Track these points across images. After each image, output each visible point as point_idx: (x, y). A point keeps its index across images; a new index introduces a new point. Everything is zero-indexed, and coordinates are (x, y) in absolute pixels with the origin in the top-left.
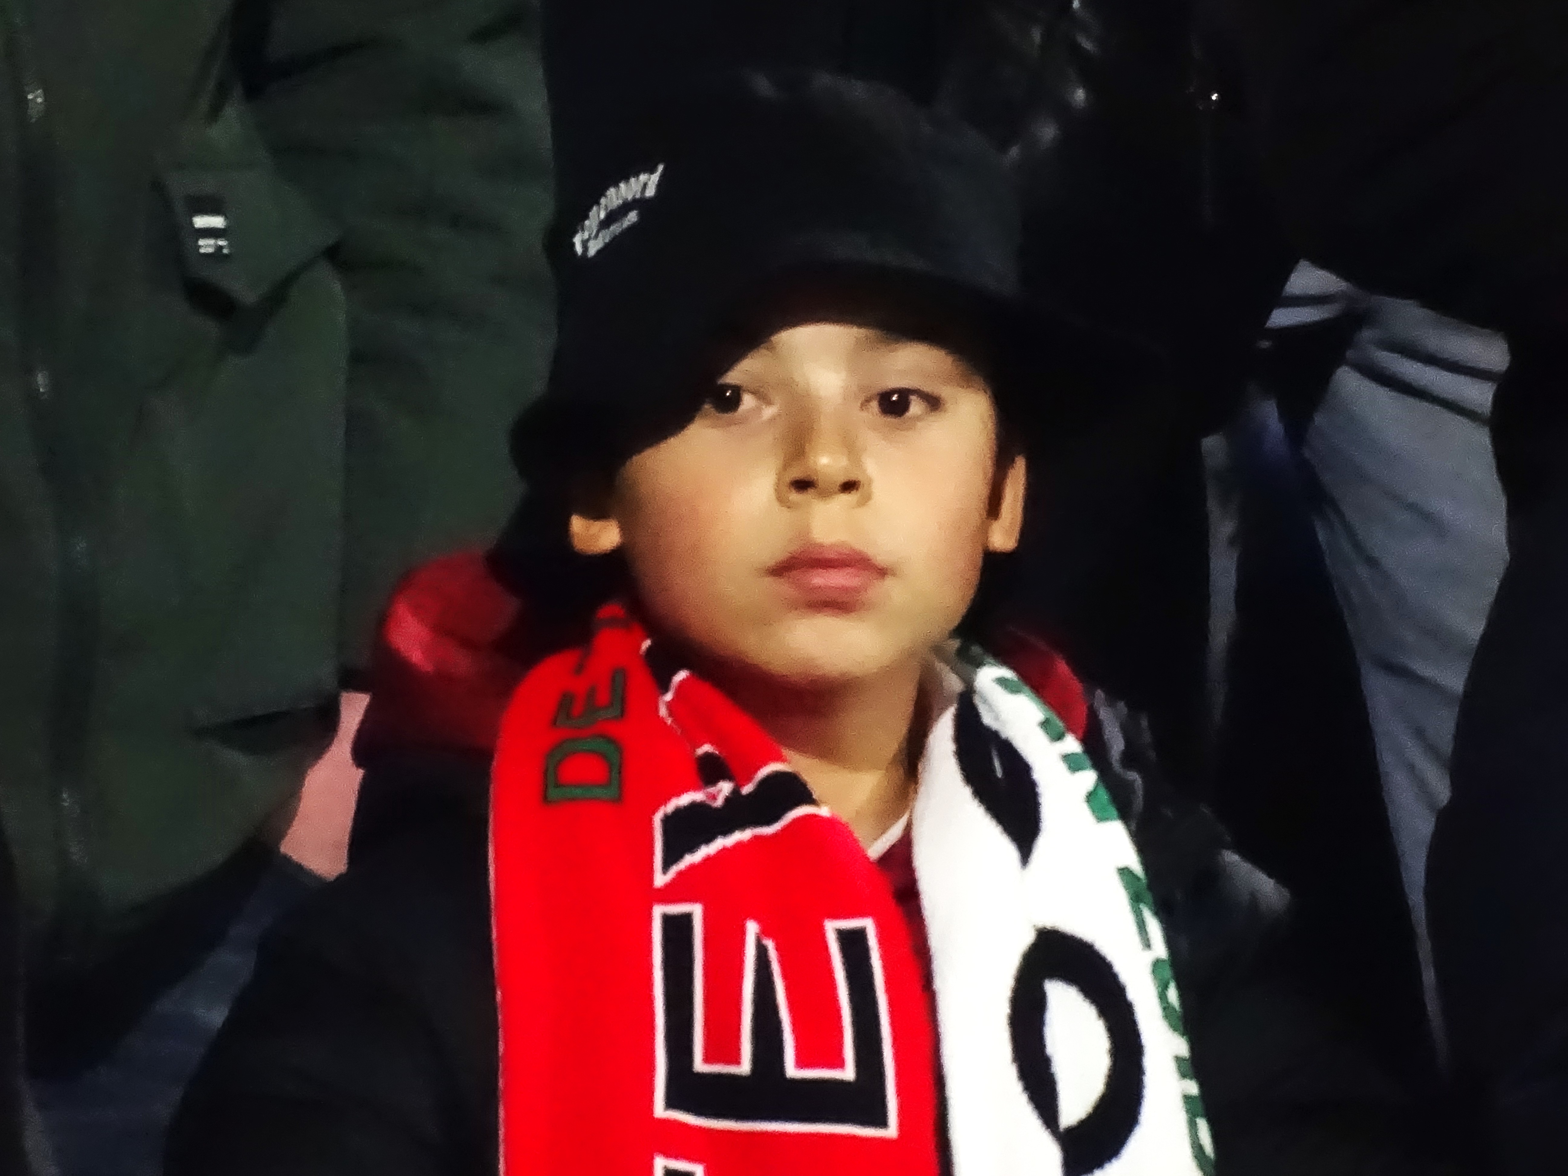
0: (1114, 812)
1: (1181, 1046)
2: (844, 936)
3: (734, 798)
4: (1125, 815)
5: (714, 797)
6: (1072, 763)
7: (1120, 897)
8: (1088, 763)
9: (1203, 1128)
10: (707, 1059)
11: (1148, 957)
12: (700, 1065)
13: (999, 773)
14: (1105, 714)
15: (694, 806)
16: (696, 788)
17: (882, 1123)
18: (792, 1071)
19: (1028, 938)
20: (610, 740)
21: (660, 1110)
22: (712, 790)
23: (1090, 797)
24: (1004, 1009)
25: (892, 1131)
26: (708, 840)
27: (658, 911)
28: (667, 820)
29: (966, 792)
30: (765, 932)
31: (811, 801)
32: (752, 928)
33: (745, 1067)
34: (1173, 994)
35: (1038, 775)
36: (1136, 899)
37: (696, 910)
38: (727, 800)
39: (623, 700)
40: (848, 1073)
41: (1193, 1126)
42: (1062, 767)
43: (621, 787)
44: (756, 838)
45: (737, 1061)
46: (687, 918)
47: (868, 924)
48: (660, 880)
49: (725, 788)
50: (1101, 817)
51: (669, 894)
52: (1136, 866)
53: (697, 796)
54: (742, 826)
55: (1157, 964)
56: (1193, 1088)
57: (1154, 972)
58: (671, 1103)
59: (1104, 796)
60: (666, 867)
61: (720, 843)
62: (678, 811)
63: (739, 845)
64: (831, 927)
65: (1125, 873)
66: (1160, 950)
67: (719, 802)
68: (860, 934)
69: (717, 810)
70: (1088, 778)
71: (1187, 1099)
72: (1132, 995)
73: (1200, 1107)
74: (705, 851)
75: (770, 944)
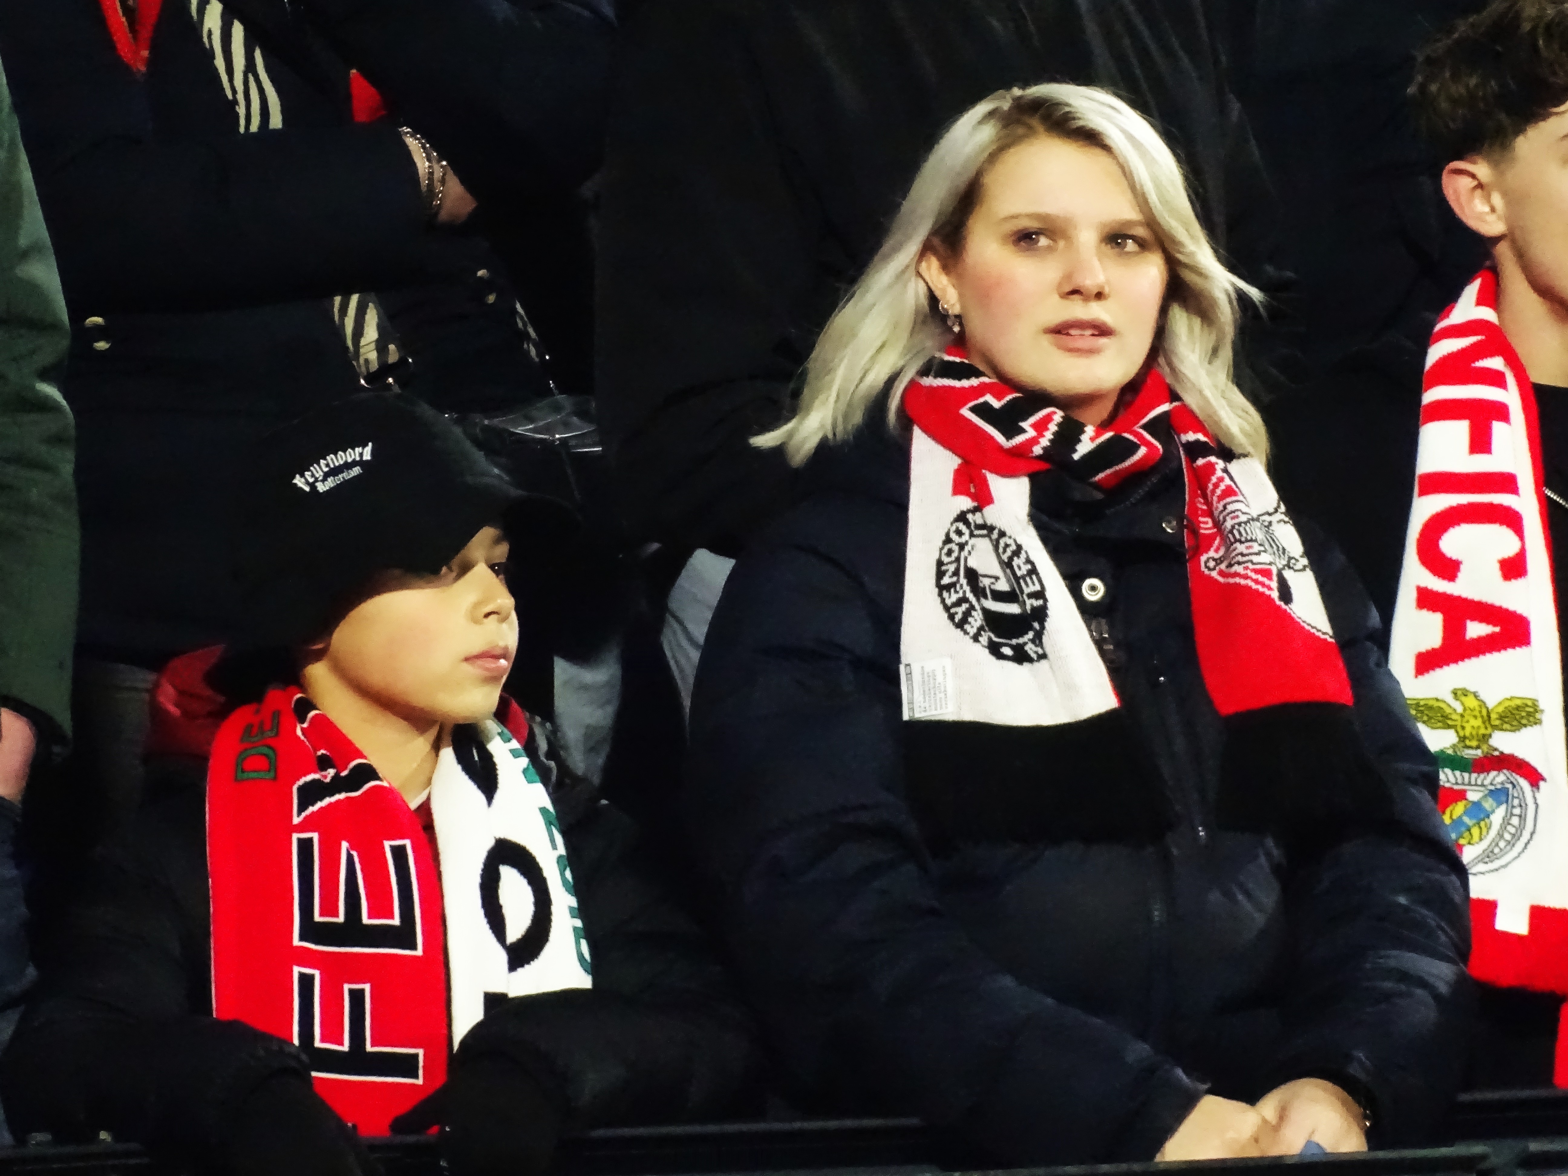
0: (537, 778)
1: (573, 902)
2: (394, 849)
3: (336, 777)
4: (545, 782)
5: (325, 777)
6: (515, 754)
7: (540, 822)
8: (524, 754)
9: (584, 943)
10: (321, 915)
11: (556, 854)
12: (317, 918)
13: (476, 759)
14: (537, 730)
15: (314, 781)
16: (315, 772)
17: (414, 947)
18: (366, 920)
19: (491, 843)
20: (269, 747)
21: (296, 942)
22: (324, 773)
23: (525, 771)
24: (478, 880)
25: (419, 952)
26: (321, 799)
27: (295, 837)
28: (300, 789)
29: (459, 768)
30: (352, 846)
31: (378, 778)
32: (345, 845)
33: (341, 919)
34: (568, 874)
35: (496, 759)
36: (549, 823)
37: (315, 836)
38: (333, 778)
39: (278, 726)
40: (396, 921)
41: (578, 943)
42: (510, 755)
43: (276, 772)
44: (347, 798)
45: (336, 915)
46: (311, 840)
47: (407, 843)
48: (296, 820)
49: (331, 772)
50: (530, 781)
51: (301, 828)
52: (550, 807)
53: (316, 776)
54: (340, 792)
55: (560, 858)
56: (579, 923)
57: (558, 862)
58: (302, 938)
59: (532, 770)
60: (299, 814)
61: (327, 801)
62: (306, 784)
63: (338, 802)
64: (387, 844)
65: (543, 811)
66: (562, 850)
67: (328, 780)
68: (403, 848)
69: (327, 783)
70: (524, 761)
71: (575, 929)
72: (546, 873)
73: (582, 933)
74: (319, 805)
75: (355, 853)
